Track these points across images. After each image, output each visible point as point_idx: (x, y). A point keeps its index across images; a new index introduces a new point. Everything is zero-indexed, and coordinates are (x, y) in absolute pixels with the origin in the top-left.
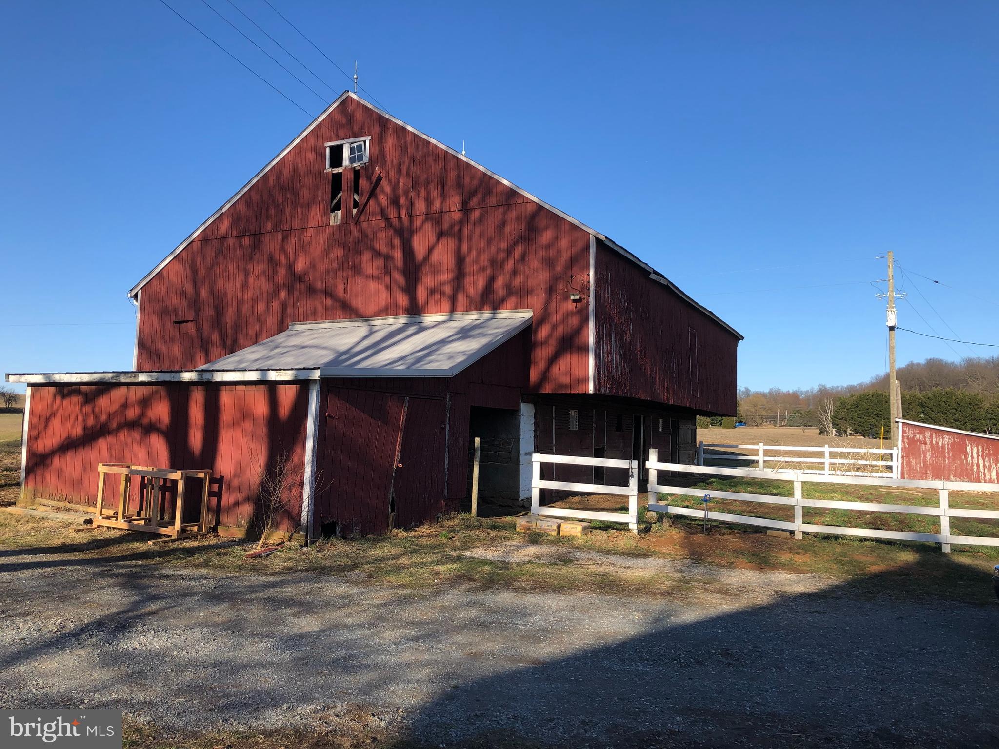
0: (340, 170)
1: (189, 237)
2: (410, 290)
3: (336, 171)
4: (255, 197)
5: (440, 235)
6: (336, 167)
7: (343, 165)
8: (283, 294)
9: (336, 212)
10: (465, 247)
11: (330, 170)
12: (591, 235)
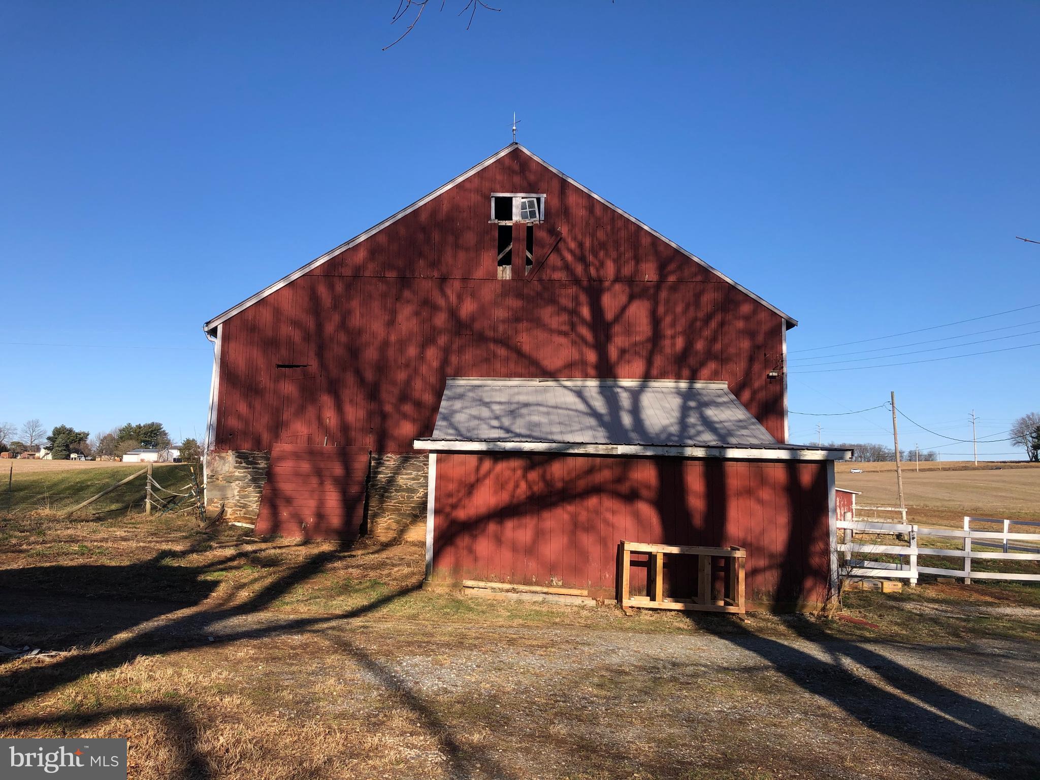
0: (509, 223)
1: (310, 264)
2: (601, 347)
3: (503, 223)
4: (402, 231)
5: (632, 298)
6: (503, 220)
7: (513, 218)
8: (442, 340)
9: (504, 266)
10: (661, 310)
11: (496, 221)
12: (783, 319)
